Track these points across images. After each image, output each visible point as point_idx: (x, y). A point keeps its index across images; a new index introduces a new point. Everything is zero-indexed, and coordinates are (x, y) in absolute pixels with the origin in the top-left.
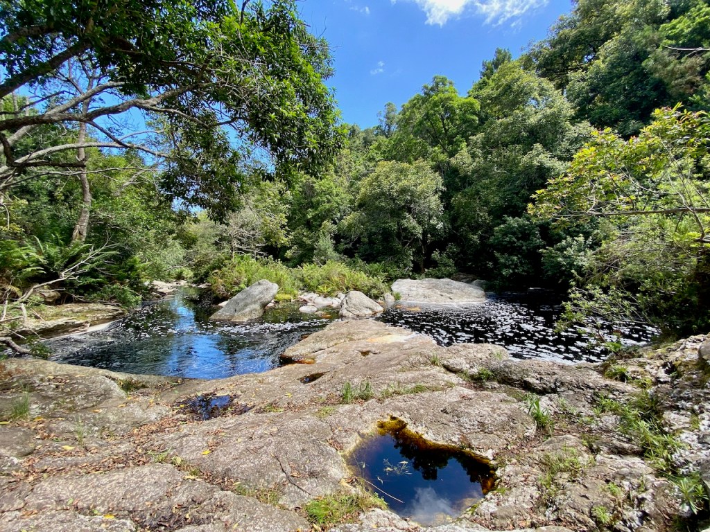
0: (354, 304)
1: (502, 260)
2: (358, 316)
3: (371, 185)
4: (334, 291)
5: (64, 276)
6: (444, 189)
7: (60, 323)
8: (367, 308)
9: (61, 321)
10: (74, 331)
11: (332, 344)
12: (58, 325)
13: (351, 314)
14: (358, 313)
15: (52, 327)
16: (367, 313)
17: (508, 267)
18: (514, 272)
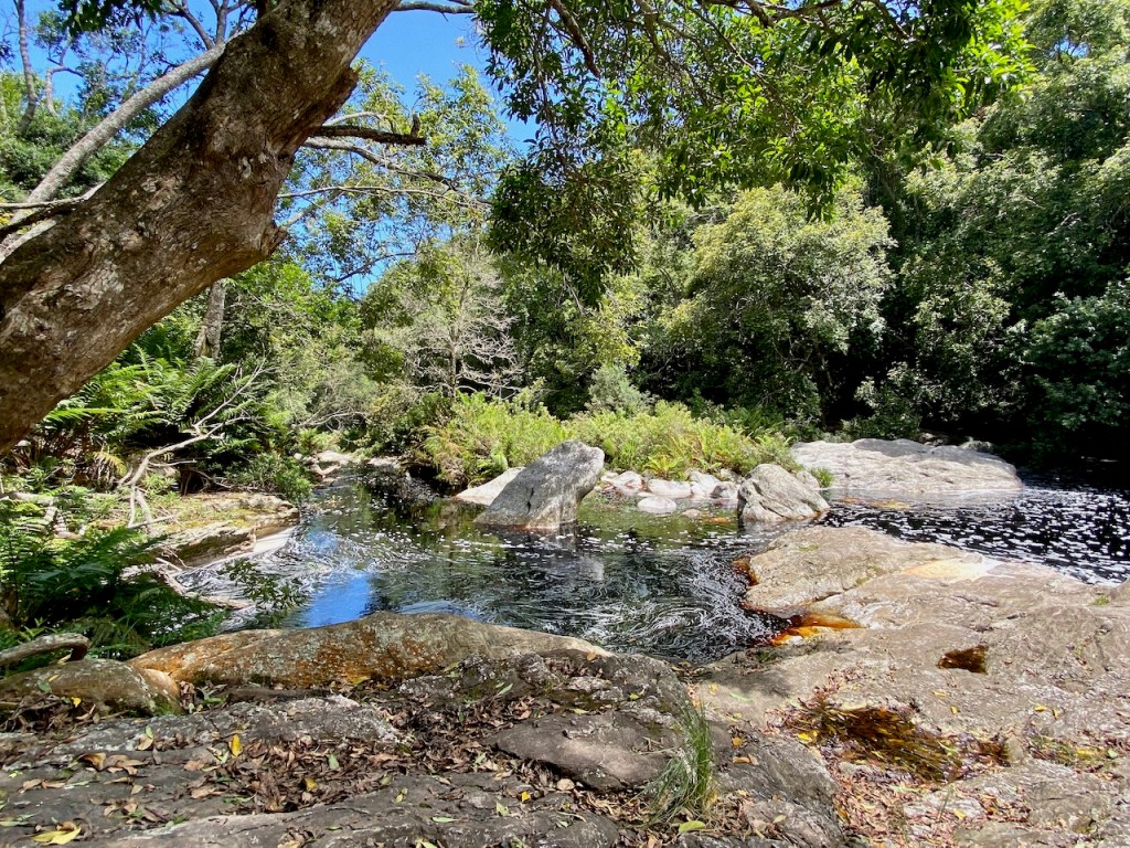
0: (778, 494)
1: (1058, 395)
2: (789, 519)
3: (729, 239)
4: (682, 466)
5: (198, 432)
6: (893, 243)
7: (213, 534)
8: (804, 501)
9: (213, 529)
10: (233, 551)
11: (851, 581)
12: (210, 539)
13: (775, 516)
14: (788, 513)
15: (198, 541)
16: (806, 514)
17: (1074, 409)
18: (1089, 421)
